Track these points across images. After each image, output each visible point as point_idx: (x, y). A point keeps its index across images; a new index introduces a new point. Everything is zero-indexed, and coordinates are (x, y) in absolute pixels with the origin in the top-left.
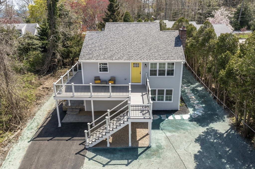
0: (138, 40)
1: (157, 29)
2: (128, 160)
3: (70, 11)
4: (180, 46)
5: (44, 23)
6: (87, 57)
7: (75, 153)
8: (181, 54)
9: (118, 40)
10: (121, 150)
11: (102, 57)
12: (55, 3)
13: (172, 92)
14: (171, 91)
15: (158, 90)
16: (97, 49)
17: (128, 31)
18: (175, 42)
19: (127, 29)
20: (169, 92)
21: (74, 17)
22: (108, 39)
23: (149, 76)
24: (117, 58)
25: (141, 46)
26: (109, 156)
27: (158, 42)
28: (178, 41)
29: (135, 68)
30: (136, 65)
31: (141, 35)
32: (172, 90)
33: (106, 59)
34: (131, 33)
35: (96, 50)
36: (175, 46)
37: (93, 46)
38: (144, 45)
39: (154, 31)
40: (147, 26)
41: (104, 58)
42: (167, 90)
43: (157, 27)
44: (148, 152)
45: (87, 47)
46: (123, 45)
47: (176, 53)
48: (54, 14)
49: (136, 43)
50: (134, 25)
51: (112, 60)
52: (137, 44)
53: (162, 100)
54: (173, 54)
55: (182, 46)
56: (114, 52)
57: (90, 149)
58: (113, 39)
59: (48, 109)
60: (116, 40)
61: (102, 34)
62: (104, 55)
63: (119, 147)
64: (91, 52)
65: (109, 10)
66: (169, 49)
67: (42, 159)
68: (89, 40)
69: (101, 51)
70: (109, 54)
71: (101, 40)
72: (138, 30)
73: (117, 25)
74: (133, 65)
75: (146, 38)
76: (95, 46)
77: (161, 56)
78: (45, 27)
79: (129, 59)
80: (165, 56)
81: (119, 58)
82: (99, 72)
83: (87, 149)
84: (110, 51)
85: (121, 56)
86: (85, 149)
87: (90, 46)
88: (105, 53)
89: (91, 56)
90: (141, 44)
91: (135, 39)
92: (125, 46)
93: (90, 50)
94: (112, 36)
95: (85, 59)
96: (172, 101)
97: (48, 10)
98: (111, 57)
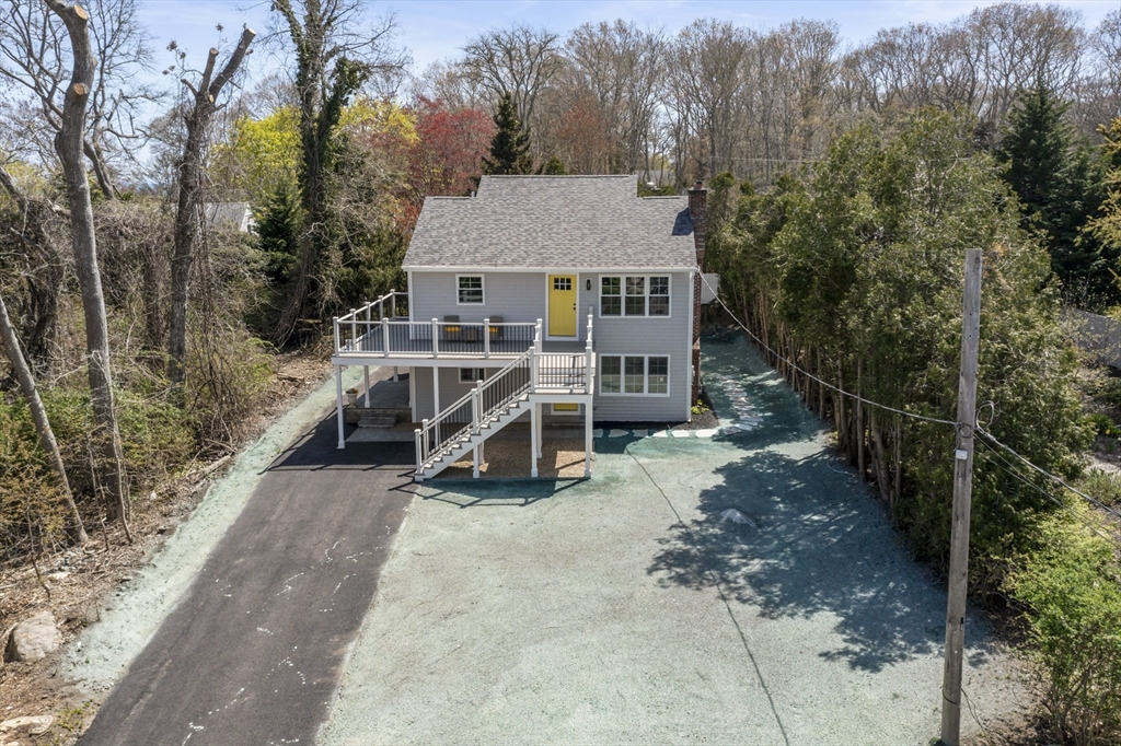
0: (572, 219)
1: (629, 194)
2: (526, 498)
3: (368, 154)
4: (687, 234)
5: (280, 194)
6: (427, 257)
7: (387, 489)
8: (687, 252)
9: (515, 220)
10: (508, 484)
11: (468, 259)
12: (328, 127)
13: (666, 364)
14: (664, 361)
15: (626, 358)
16: (455, 239)
17: (545, 198)
18: (676, 224)
19: (540, 193)
20: (659, 366)
21: (382, 173)
22: (487, 216)
23: (600, 317)
24: (509, 260)
25: (578, 233)
26: (477, 492)
27: (628, 225)
28: (683, 222)
29: (559, 291)
30: (563, 284)
31: (580, 207)
32: (666, 358)
33: (478, 263)
34: (551, 203)
35: (450, 242)
36: (674, 234)
37: (443, 232)
38: (586, 231)
39: (620, 198)
40: (600, 186)
41: (473, 262)
42: (650, 358)
43: (629, 188)
44: (582, 486)
45: (427, 235)
46: (526, 231)
47: (672, 250)
48: (321, 161)
49: (564, 225)
50: (563, 182)
51: (496, 265)
52: (566, 230)
53: (640, 390)
54: (663, 254)
55: (692, 234)
56: (501, 247)
57: (426, 482)
58: (501, 217)
59: (302, 422)
60: (509, 218)
61: (468, 203)
62: (473, 253)
63: (505, 478)
64: (436, 247)
65: (494, 153)
66: (655, 241)
67: (300, 497)
68: (432, 218)
69: (466, 245)
70: (487, 253)
71: (466, 219)
72: (572, 195)
73: (513, 182)
74: (553, 284)
75: (594, 215)
76: (448, 234)
77: (629, 256)
78: (282, 207)
79: (542, 264)
80: (641, 256)
81: (514, 262)
82: (458, 303)
83: (418, 483)
84: (491, 244)
85: (519, 256)
86: (414, 481)
87: (434, 234)
88: (476, 249)
89: (437, 256)
90: (578, 228)
91: (562, 218)
92: (534, 234)
93: (435, 242)
94: (499, 210)
95: (421, 264)
96: (668, 395)
97: (303, 148)
98: (491, 260)
